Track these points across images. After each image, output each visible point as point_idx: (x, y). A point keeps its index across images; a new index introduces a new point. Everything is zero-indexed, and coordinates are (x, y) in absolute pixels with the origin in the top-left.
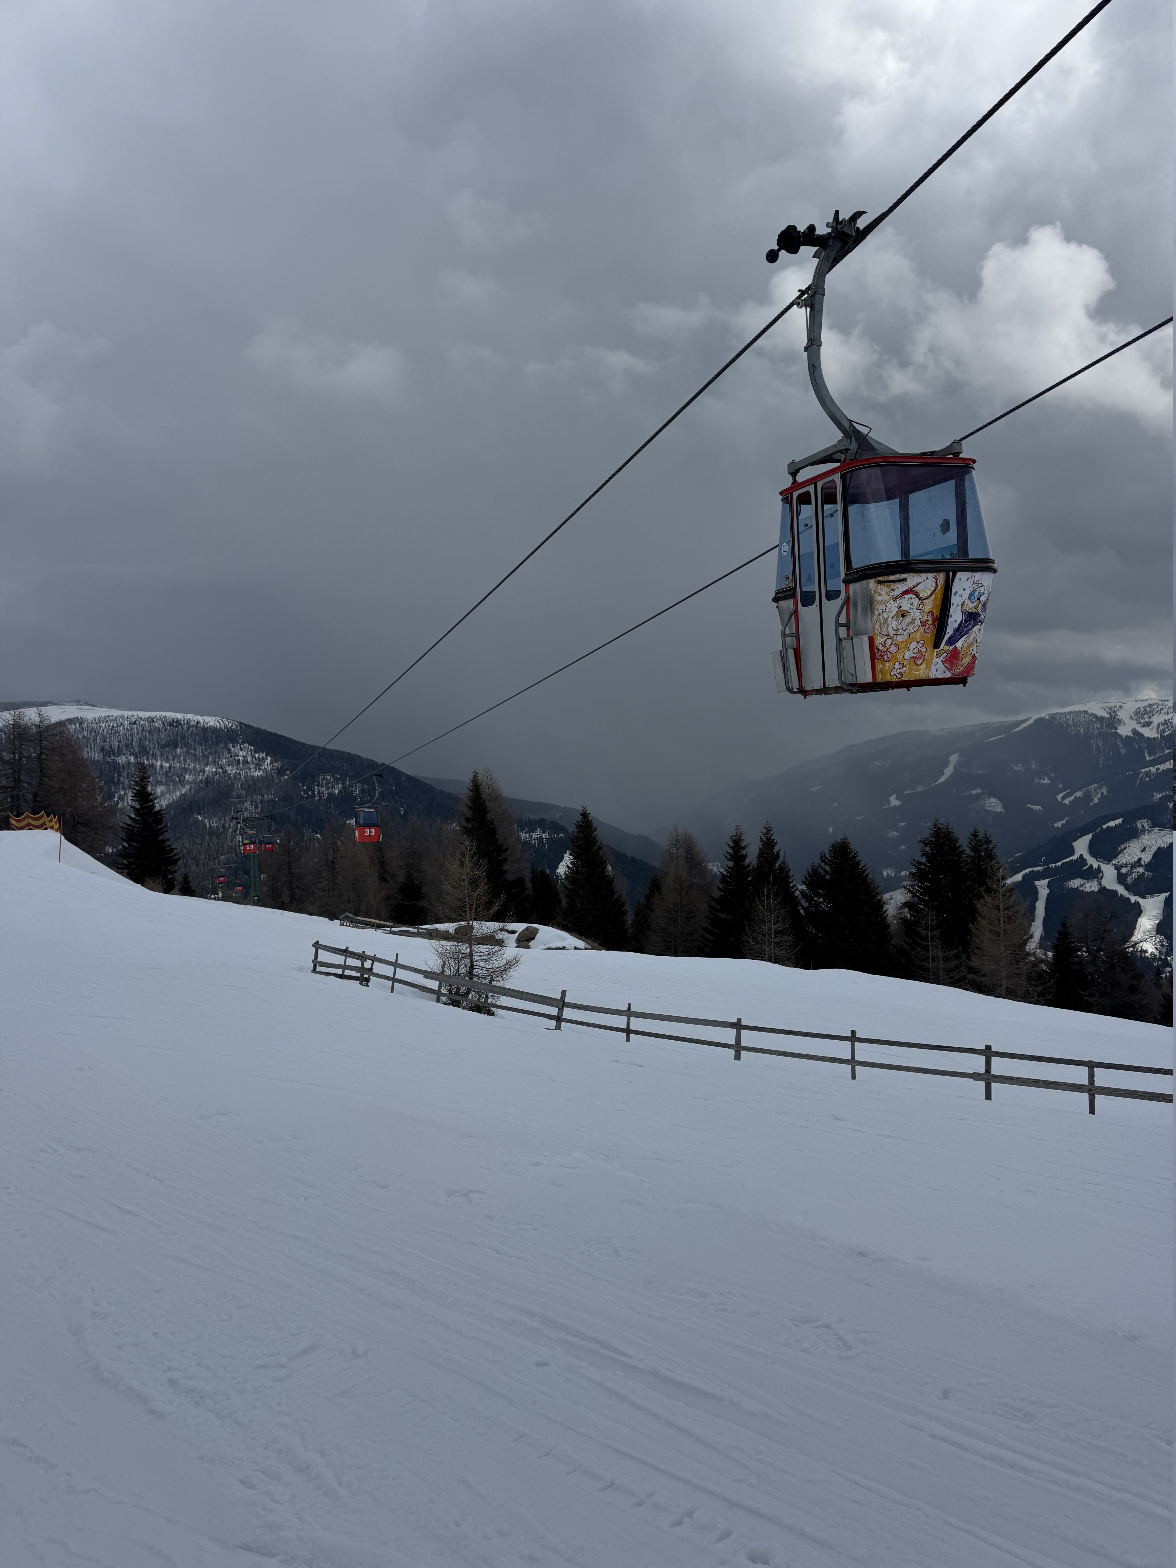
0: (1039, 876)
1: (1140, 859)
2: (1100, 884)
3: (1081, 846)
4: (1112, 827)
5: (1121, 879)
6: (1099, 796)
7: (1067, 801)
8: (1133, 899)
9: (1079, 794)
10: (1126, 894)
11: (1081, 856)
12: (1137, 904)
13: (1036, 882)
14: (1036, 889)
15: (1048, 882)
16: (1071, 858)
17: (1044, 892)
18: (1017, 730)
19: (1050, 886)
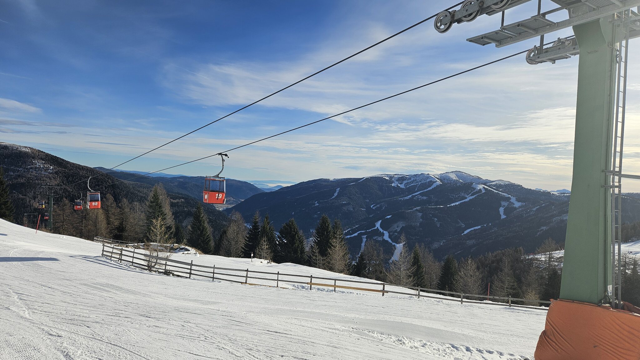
0: (363, 234)
1: (396, 230)
2: (383, 238)
3: (378, 225)
4: (388, 218)
5: (390, 237)
6: (385, 207)
7: (374, 208)
8: (393, 244)
9: (378, 206)
10: (391, 242)
11: (378, 227)
12: (394, 246)
13: (362, 236)
14: (362, 238)
15: (366, 236)
16: (374, 228)
17: (364, 240)
18: (359, 181)
19: (367, 238)
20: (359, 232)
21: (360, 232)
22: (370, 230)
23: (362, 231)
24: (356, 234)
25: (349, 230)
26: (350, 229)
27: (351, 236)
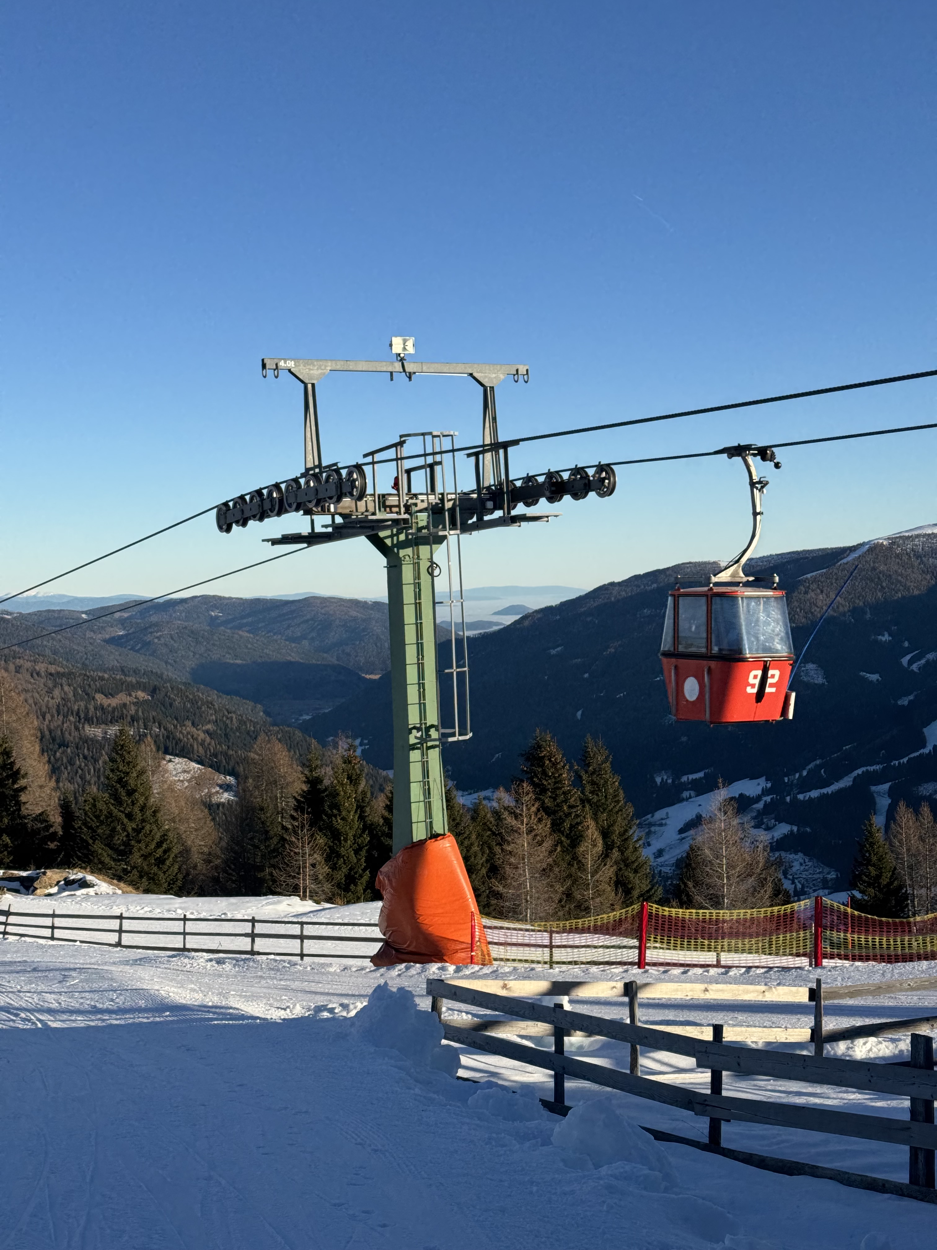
0: (878, 779)
7: (915, 667)
11: (934, 747)
13: (873, 788)
14: (873, 798)
15: (890, 787)
16: (922, 751)
17: (884, 802)
18: (845, 561)
19: (891, 793)
20: (860, 771)
21: (864, 769)
22: (905, 760)
23: (871, 769)
24: (846, 782)
25: (816, 766)
26: (818, 762)
27: (825, 791)
